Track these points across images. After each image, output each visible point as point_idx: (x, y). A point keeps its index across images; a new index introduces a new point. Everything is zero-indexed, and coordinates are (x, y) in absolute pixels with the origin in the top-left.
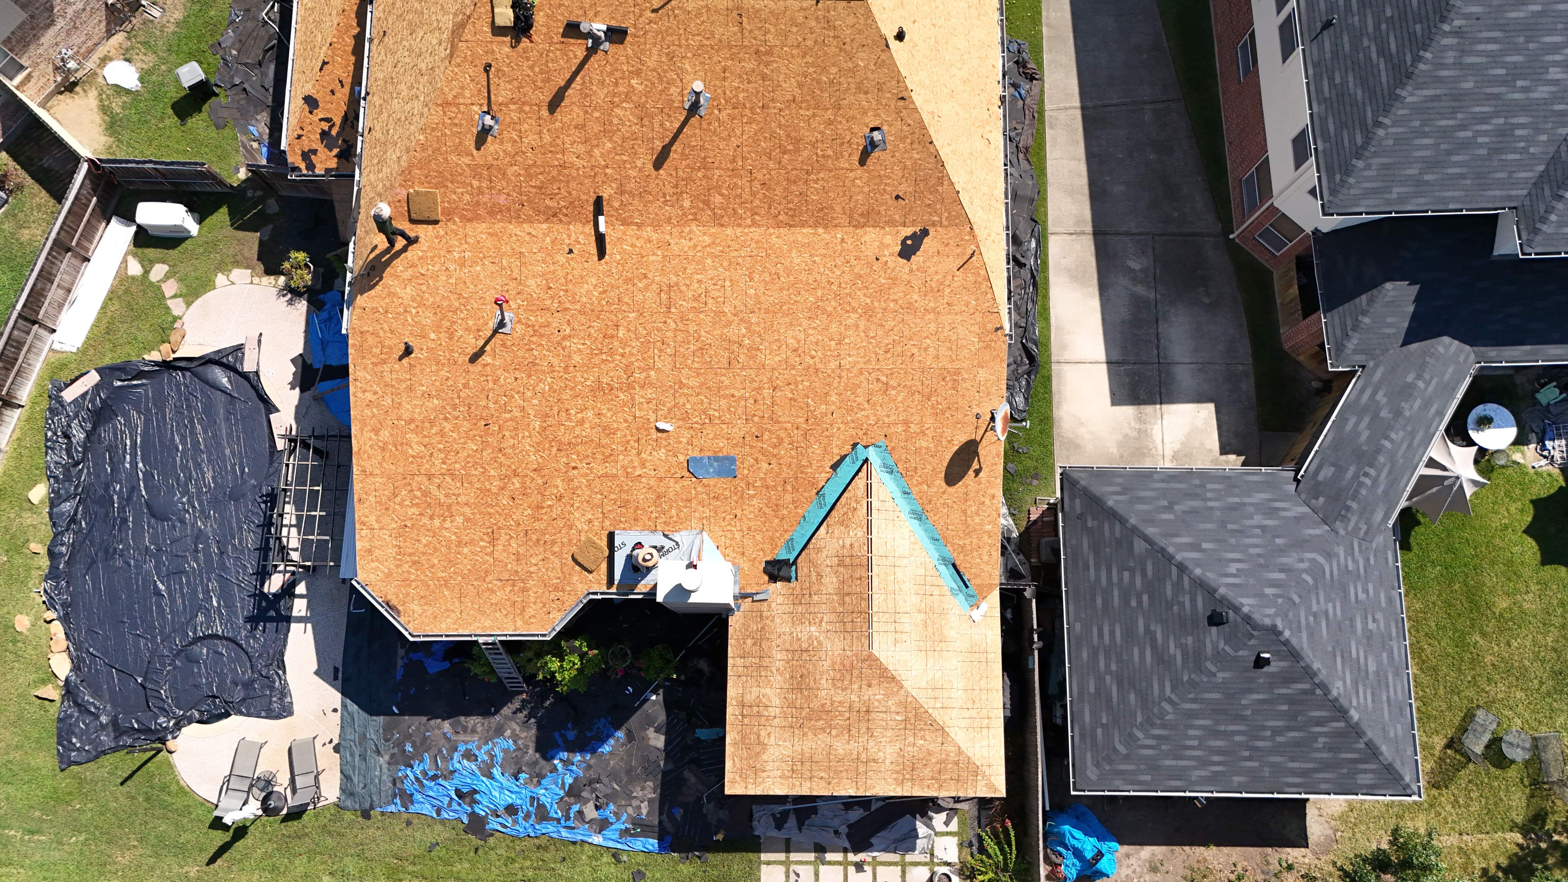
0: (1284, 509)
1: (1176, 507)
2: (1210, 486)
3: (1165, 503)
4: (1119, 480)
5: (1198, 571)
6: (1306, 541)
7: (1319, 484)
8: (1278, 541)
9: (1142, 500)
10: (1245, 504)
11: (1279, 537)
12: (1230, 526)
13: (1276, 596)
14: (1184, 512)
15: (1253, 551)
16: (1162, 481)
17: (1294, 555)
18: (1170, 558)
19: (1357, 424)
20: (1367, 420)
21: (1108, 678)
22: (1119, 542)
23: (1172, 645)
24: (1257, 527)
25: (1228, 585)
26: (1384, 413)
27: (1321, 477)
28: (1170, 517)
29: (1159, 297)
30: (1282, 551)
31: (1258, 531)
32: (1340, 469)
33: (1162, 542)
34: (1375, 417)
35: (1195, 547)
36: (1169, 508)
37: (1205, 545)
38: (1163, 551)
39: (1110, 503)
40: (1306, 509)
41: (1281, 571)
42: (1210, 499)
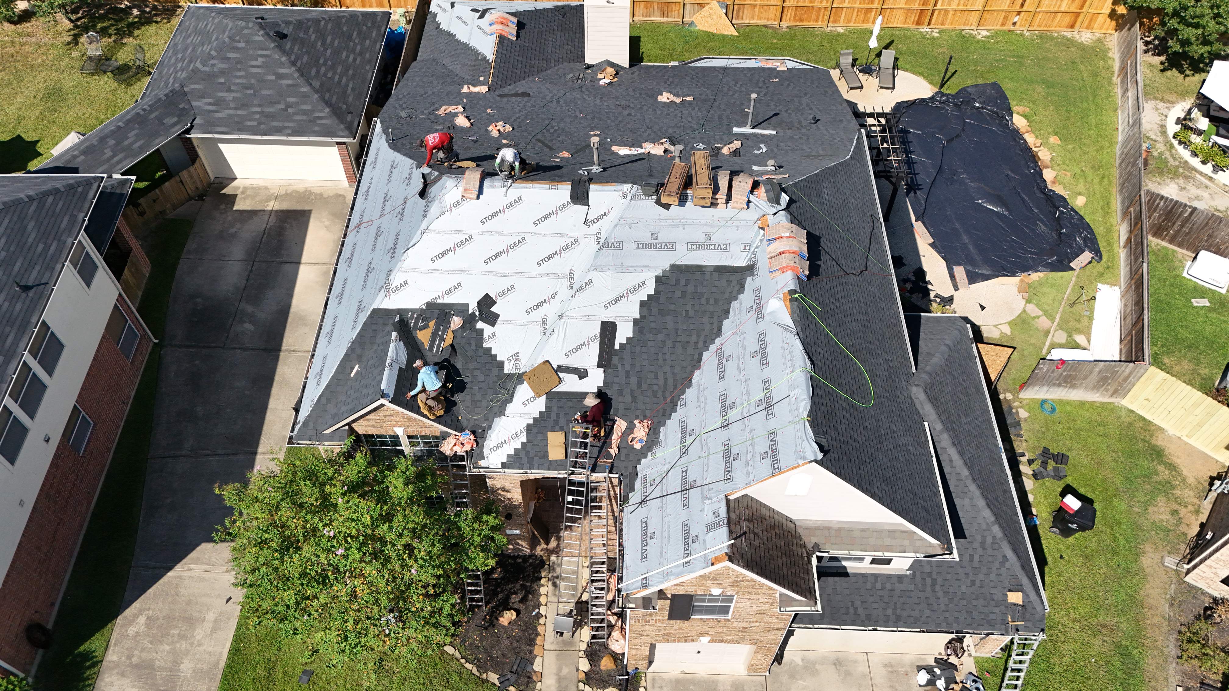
0: (209, 104)
1: (282, 106)
2: (255, 123)
3: (290, 110)
4: (316, 129)
5: (284, 59)
6: (203, 80)
7: (179, 116)
8: (222, 80)
9: (305, 113)
10: (236, 109)
11: (221, 83)
12: (251, 92)
13: (239, 42)
14: (279, 103)
15: (242, 73)
16: (286, 128)
17: (215, 69)
18: (299, 70)
19: (135, 142)
20: (126, 143)
21: (357, 41)
22: (329, 90)
23: (314, 36)
24: (233, 91)
25: (267, 49)
26: (112, 142)
27: (176, 119)
28: (290, 100)
29: (237, 304)
30: (222, 73)
31: (233, 88)
32: (160, 119)
33: (300, 81)
34: (118, 143)
35: (280, 76)
36: (288, 106)
37: (273, 78)
38: (302, 75)
39: (327, 110)
40: (194, 104)
41: (229, 58)
42: (258, 113)
